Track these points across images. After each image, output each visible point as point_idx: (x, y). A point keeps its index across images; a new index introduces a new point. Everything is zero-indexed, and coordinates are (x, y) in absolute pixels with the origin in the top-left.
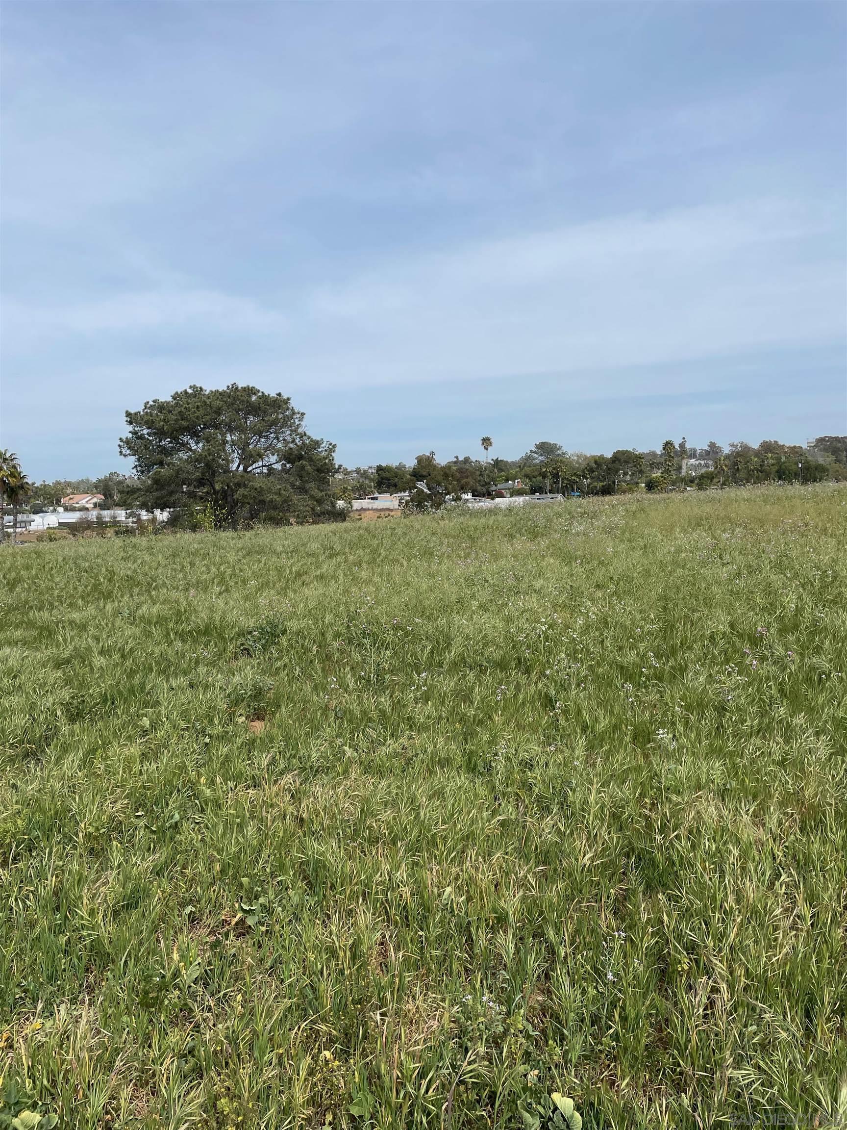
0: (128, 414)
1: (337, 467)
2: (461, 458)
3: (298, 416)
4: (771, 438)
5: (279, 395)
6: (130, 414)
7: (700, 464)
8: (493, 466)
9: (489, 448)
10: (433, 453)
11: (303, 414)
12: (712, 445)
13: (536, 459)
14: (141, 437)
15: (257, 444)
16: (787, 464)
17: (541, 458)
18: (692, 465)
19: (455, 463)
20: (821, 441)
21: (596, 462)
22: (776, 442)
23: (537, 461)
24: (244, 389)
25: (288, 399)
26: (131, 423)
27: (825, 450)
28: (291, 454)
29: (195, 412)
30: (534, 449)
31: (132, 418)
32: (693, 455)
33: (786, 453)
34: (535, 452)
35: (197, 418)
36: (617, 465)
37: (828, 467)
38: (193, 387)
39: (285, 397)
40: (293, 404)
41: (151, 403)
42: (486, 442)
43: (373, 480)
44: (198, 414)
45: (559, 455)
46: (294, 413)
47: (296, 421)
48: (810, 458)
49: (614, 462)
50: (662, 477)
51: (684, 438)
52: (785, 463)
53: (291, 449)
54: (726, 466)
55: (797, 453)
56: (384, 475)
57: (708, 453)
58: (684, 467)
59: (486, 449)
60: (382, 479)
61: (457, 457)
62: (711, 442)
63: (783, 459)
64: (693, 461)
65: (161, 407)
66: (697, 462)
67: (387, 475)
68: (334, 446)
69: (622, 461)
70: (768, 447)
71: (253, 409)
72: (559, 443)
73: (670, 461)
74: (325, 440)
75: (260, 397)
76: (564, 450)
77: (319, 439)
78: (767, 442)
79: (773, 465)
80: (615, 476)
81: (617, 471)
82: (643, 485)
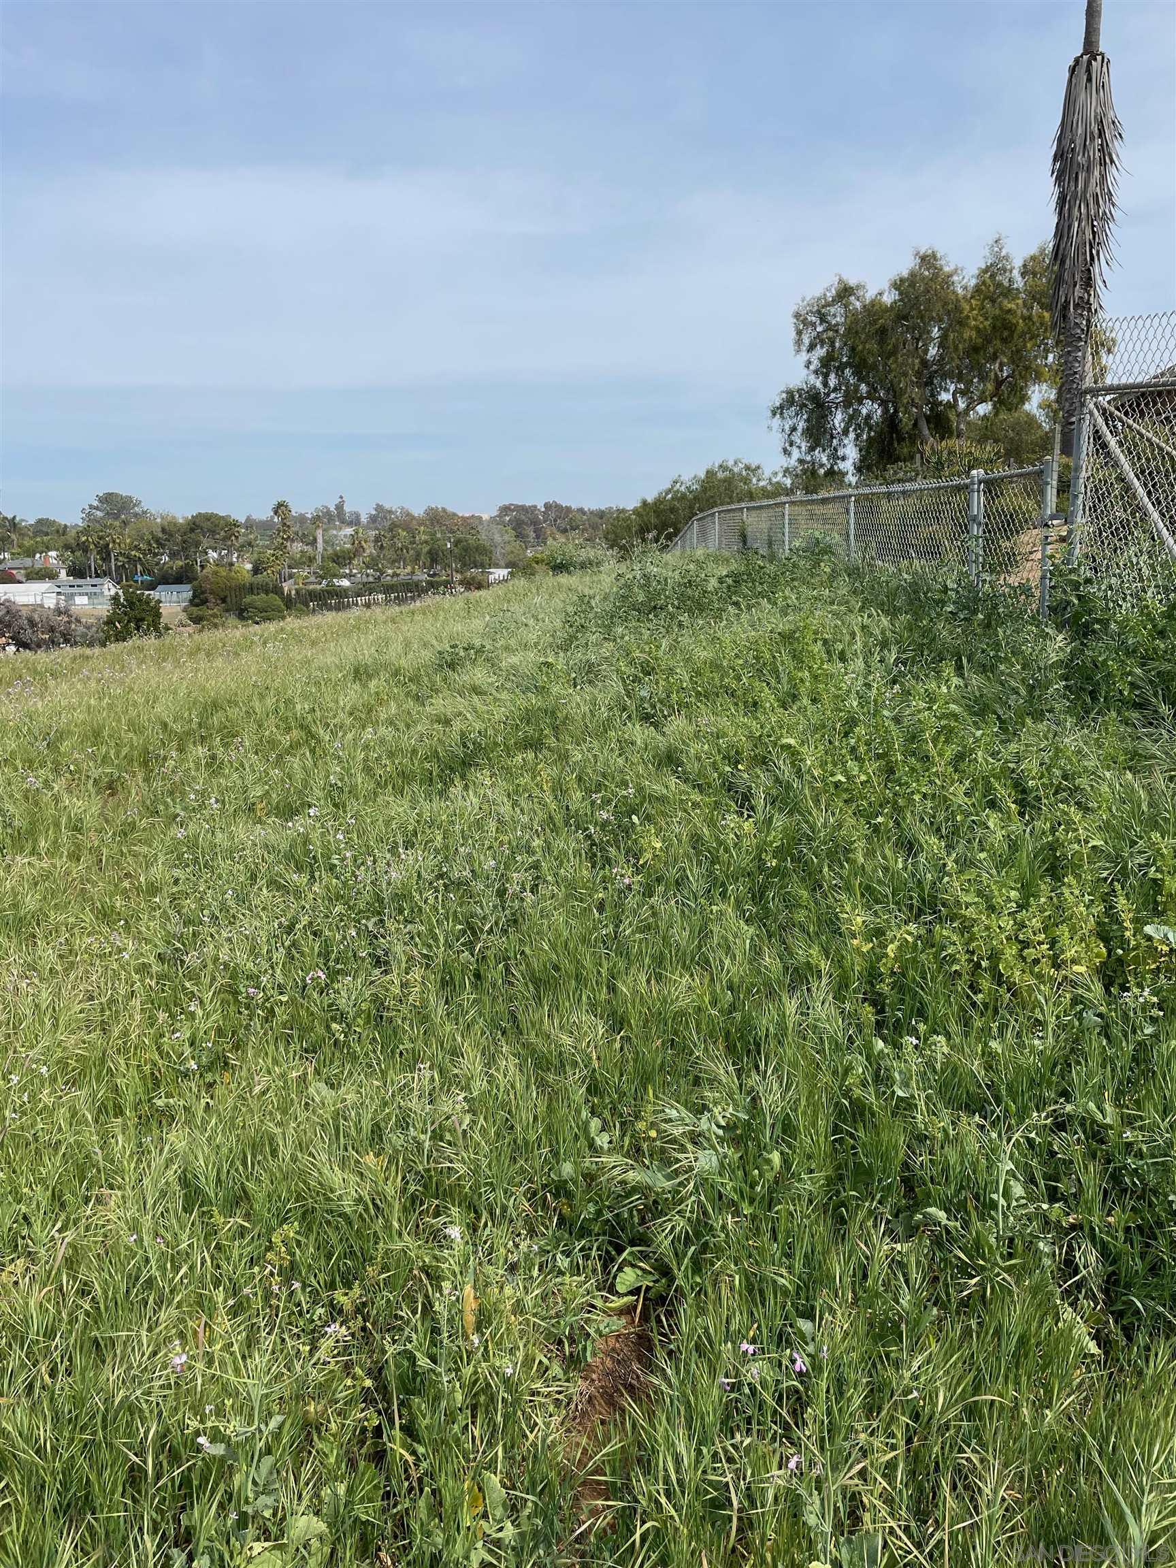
20: (503, 510)
22: (444, 510)
30: (96, 503)
32: (355, 521)
36: (197, 535)
49: (192, 530)
50: (274, 556)
51: (341, 498)
52: (440, 540)
54: (366, 541)
58: (320, 540)
62: (376, 503)
69: (205, 529)
70: (436, 518)
73: (284, 531)
78: (432, 509)
79: (426, 542)
80: (195, 553)
81: (197, 544)
82: (249, 566)
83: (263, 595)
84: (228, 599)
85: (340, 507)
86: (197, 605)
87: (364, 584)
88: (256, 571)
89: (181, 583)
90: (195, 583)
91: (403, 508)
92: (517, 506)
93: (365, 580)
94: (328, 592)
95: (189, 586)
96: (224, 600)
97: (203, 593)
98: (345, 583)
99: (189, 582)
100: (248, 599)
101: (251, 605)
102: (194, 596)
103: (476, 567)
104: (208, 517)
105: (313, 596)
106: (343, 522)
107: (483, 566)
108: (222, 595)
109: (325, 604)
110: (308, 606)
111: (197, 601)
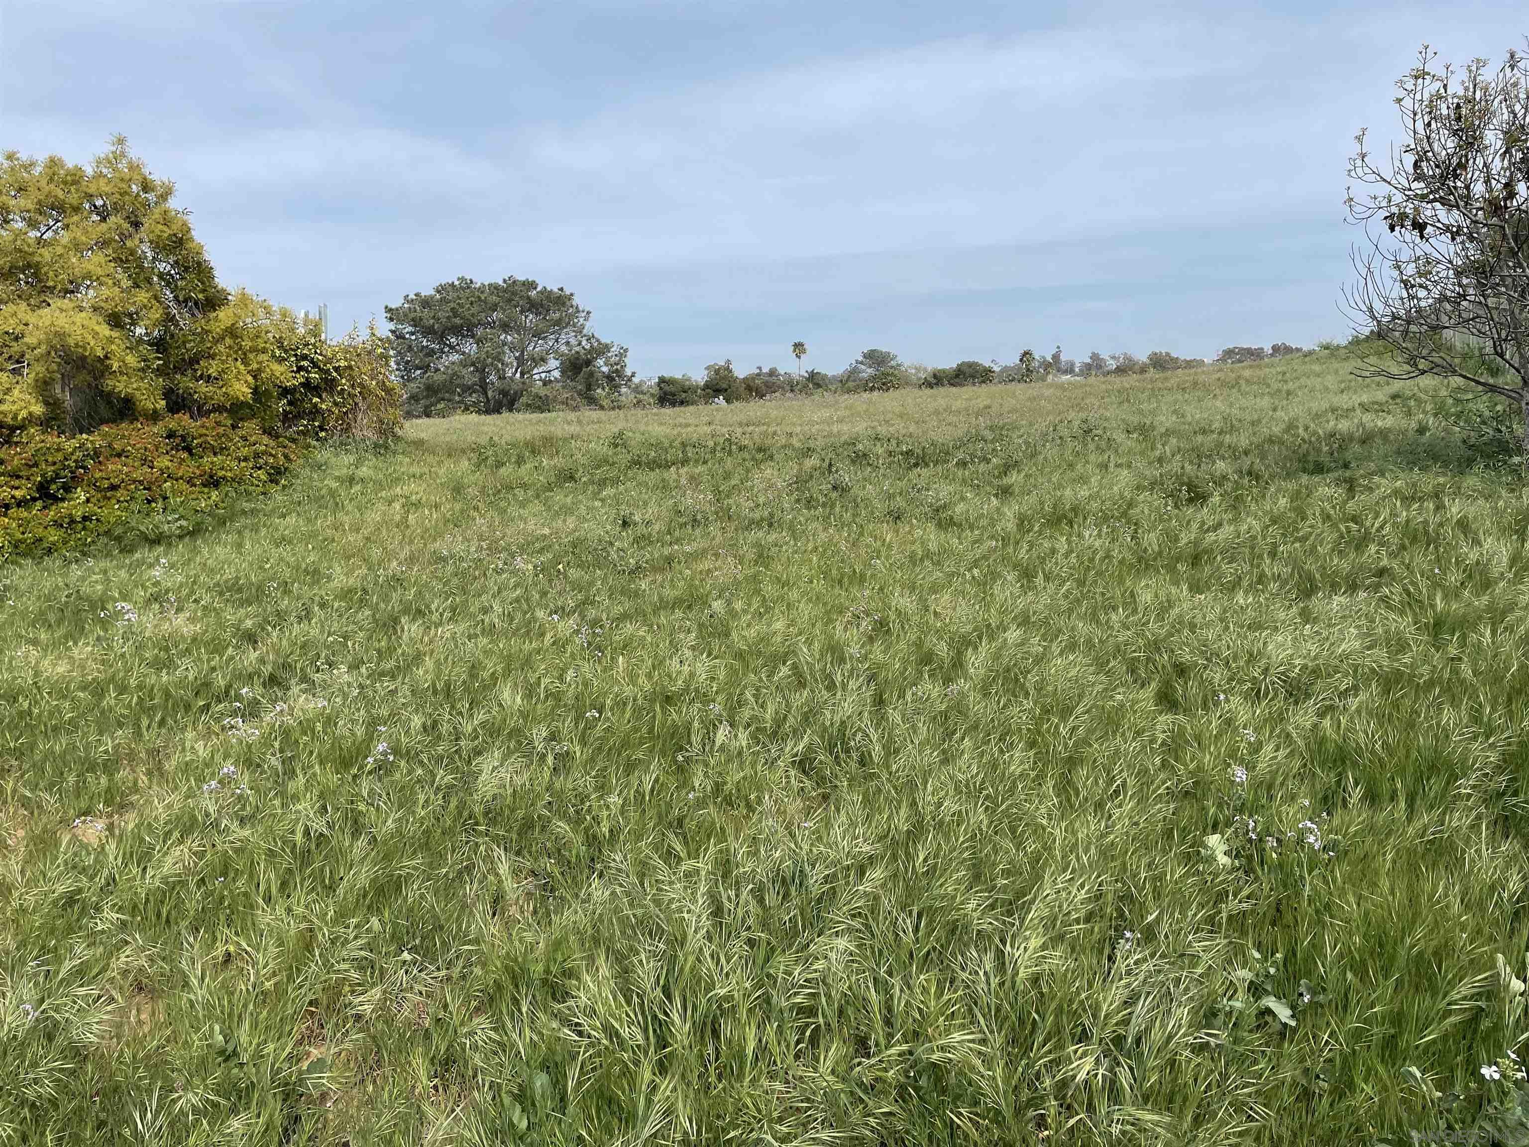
0: (388, 310)
1: (629, 374)
2: (765, 370)
3: (583, 315)
5: (561, 289)
6: (391, 310)
8: (808, 379)
9: (802, 356)
10: (728, 362)
11: (588, 313)
12: (1095, 357)
13: (864, 371)
14: (400, 337)
15: (535, 347)
17: (869, 371)
19: (758, 375)
21: (935, 376)
22: (1168, 354)
23: (865, 375)
24: (524, 284)
25: (572, 295)
26: (391, 319)
28: (577, 359)
29: (469, 309)
30: (860, 359)
31: (393, 314)
32: (1070, 370)
34: (861, 363)
35: (473, 315)
38: (462, 279)
39: (568, 293)
40: (576, 300)
41: (413, 297)
42: (799, 348)
43: (652, 395)
44: (473, 310)
45: (892, 367)
46: (578, 312)
47: (581, 320)
49: (957, 376)
53: (577, 353)
56: (667, 388)
57: (1088, 367)
59: (798, 357)
60: (665, 393)
61: (760, 368)
62: (1093, 353)
65: (426, 303)
67: (671, 388)
68: (626, 351)
71: (534, 306)
72: (893, 352)
74: (615, 344)
75: (541, 292)
76: (899, 360)
77: (609, 342)
85: (1056, 357)
104: (971, 365)
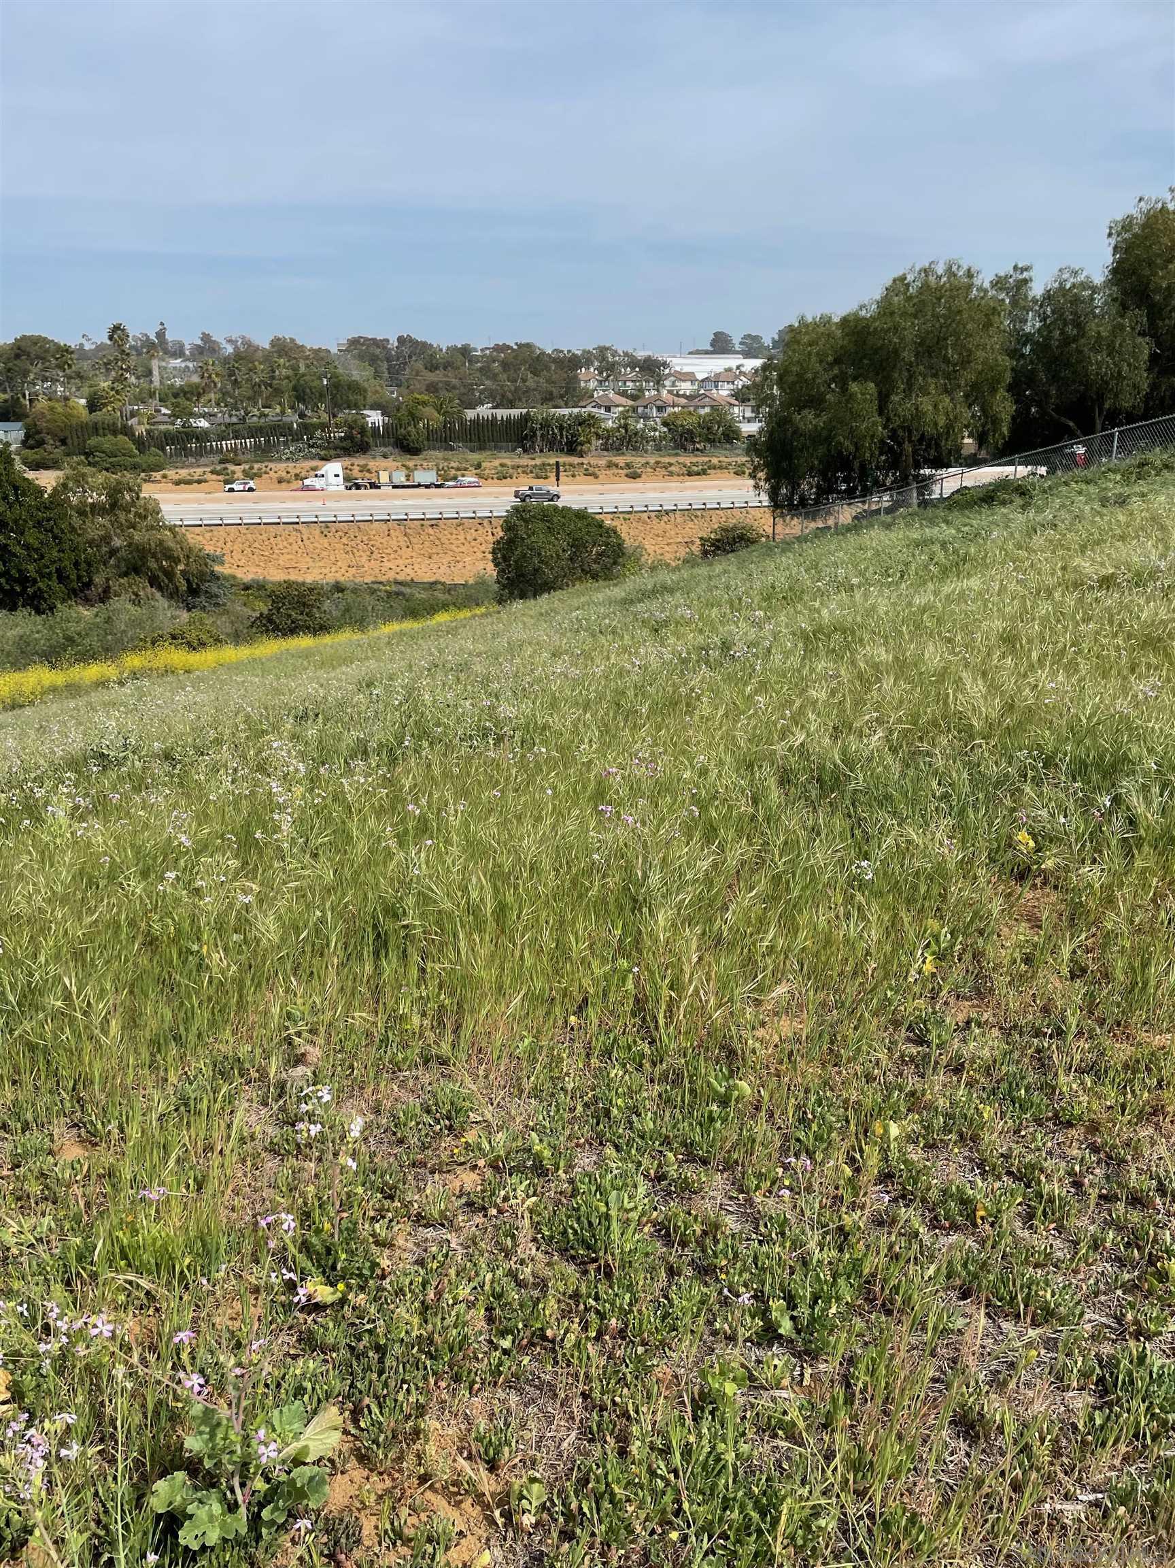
4: (286, 334)
7: (187, 367)
16: (307, 378)
18: (175, 368)
20: (354, 342)
27: (361, 357)
33: (307, 358)
36: (23, 363)
37: (366, 385)
48: (340, 371)
50: (113, 389)
51: (162, 324)
52: (304, 375)
54: (217, 375)
55: (322, 359)
58: (156, 372)
63: (302, 370)
64: (177, 362)
66: (183, 365)
69: (32, 356)
70: (283, 348)
73: (123, 360)
78: (279, 339)
79: (288, 378)
80: (23, 383)
81: (25, 374)
82: (83, 401)
83: (110, 437)
84: (69, 441)
86: (32, 448)
87: (228, 425)
88: (93, 406)
89: (8, 420)
90: (29, 420)
91: (244, 338)
92: (366, 339)
93: (228, 420)
94: (186, 434)
95: (20, 424)
96: (64, 442)
97: (39, 432)
98: (204, 423)
99: (18, 419)
100: (93, 441)
101: (97, 448)
102: (27, 436)
103: (349, 407)
105: (169, 438)
106: (166, 352)
107: (356, 407)
108: (62, 435)
109: (185, 449)
110: (163, 450)
111: (31, 442)
